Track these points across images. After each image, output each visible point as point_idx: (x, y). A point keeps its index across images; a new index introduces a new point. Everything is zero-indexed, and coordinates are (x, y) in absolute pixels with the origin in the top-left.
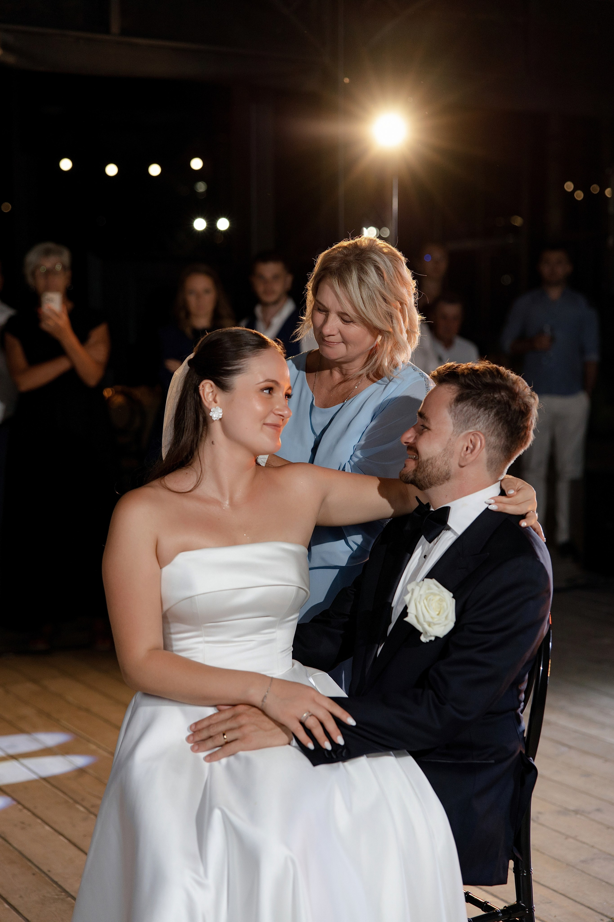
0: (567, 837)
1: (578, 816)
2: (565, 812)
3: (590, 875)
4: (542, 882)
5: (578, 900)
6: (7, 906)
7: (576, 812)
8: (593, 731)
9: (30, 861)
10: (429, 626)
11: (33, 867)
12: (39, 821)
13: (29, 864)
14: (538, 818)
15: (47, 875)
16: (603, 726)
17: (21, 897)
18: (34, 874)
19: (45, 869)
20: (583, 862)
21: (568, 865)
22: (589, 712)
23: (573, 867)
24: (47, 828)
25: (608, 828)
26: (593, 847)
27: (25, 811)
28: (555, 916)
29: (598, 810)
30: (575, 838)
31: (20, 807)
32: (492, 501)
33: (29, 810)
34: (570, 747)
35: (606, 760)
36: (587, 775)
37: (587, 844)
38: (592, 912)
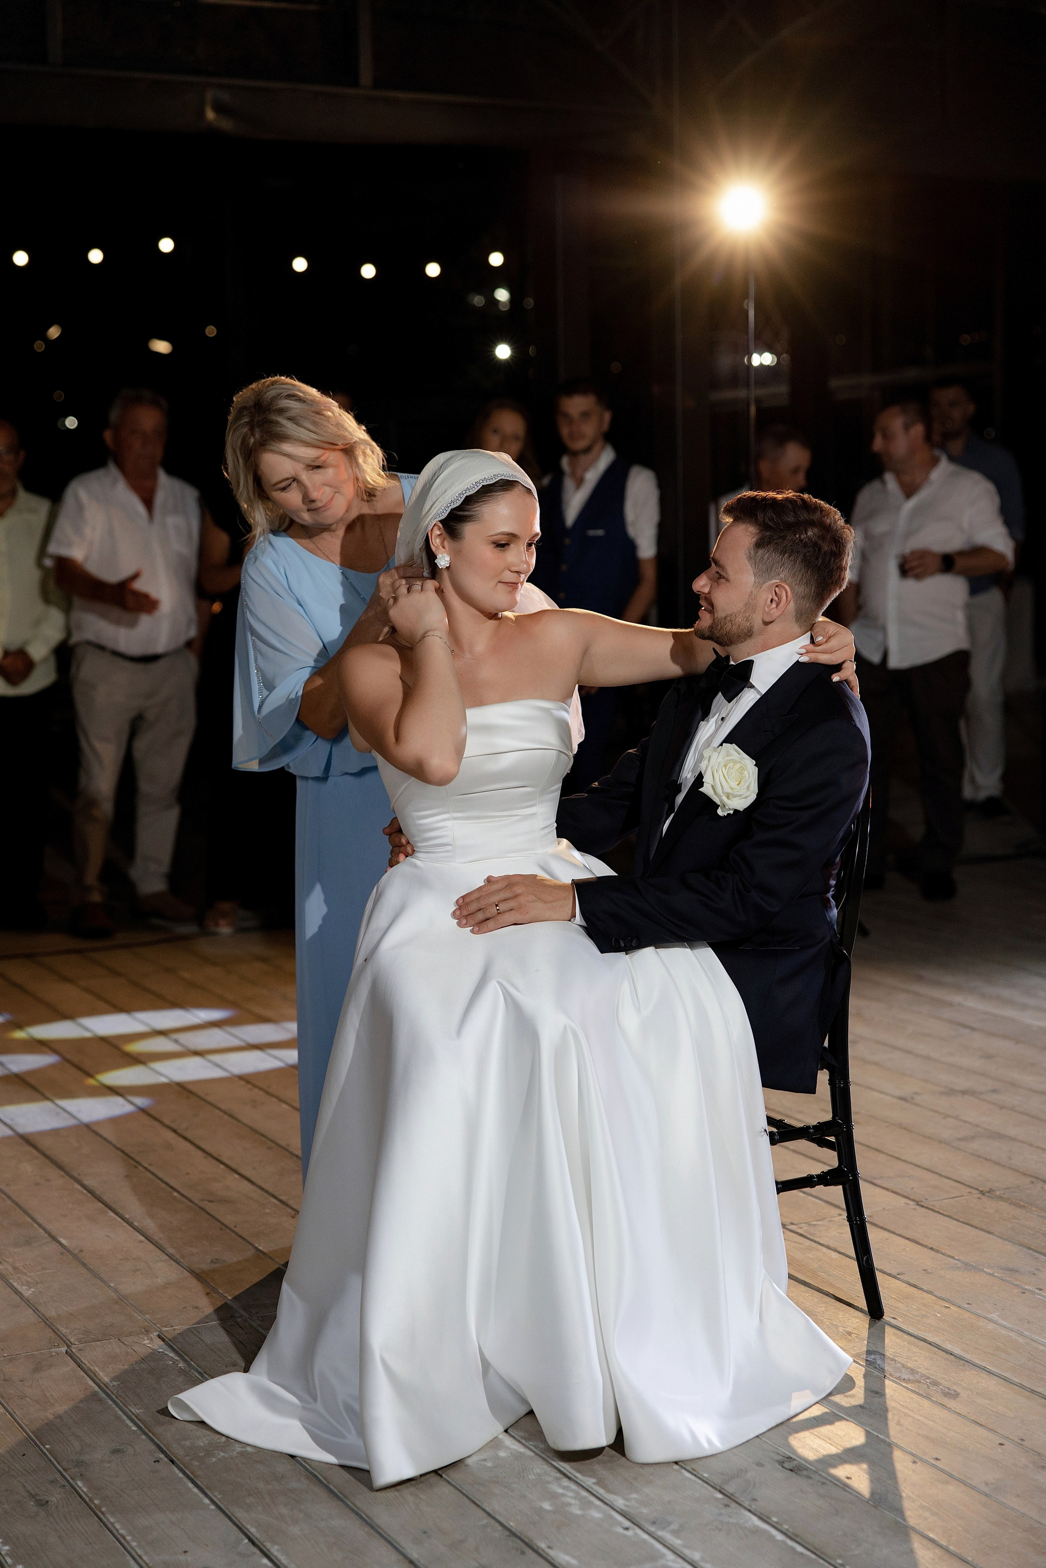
0: (946, 1116)
1: (966, 1097)
2: (950, 1092)
3: (966, 1152)
4: (903, 1158)
5: (943, 1174)
6: (237, 1176)
7: (964, 1092)
8: (1009, 1012)
9: (263, 1135)
10: (728, 798)
11: (268, 1142)
12: (274, 1100)
13: (264, 1139)
14: (912, 1098)
15: (286, 1150)
16: (1024, 1007)
17: (254, 1168)
18: (269, 1148)
19: (284, 1144)
20: (959, 1139)
21: (940, 1142)
22: (1007, 993)
23: (948, 1144)
24: (284, 1106)
25: (1002, 1108)
26: (977, 1126)
27: (256, 1090)
28: (912, 1189)
29: (994, 1091)
30: (956, 1118)
31: (250, 1086)
32: (803, 651)
33: (261, 1089)
34: (973, 1029)
35: (1018, 1042)
36: (988, 1057)
37: (970, 1123)
38: (960, 1185)
